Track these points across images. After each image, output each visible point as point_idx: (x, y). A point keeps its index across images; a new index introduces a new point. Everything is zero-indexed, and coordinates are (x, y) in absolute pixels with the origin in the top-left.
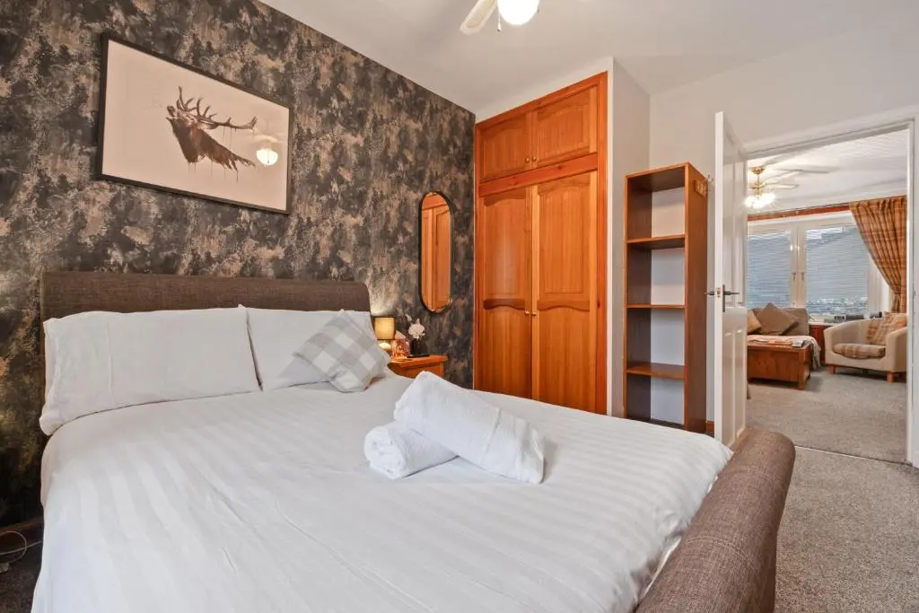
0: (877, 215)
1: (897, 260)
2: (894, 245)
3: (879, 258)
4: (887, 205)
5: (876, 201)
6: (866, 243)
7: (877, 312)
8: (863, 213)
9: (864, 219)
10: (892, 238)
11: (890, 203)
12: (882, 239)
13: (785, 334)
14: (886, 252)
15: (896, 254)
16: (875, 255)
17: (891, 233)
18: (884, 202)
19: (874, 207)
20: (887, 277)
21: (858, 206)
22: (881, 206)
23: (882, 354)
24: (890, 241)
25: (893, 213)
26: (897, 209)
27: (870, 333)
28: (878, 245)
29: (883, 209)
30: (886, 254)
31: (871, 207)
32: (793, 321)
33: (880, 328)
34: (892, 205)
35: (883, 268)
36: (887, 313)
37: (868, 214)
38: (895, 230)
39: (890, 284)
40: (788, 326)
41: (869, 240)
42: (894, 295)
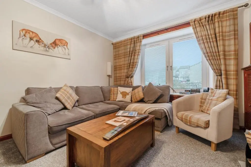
0: (205, 25)
1: (217, 54)
2: (215, 43)
3: (207, 53)
4: (210, 18)
5: (204, 17)
6: (200, 44)
7: (206, 88)
8: (197, 25)
9: (198, 29)
10: (214, 40)
11: (212, 17)
12: (208, 41)
13: (155, 102)
14: (211, 49)
15: (217, 50)
16: (205, 51)
17: (213, 36)
18: (209, 17)
19: (203, 21)
20: (212, 65)
21: (194, 22)
22: (207, 19)
23: (207, 125)
24: (213, 41)
25: (214, 24)
26: (216, 20)
27: (201, 102)
28: (206, 44)
29: (208, 22)
30: (211, 51)
31: (202, 21)
32: (159, 94)
33: (207, 100)
34: (213, 18)
35: (210, 59)
36: (212, 89)
37: (200, 26)
38: (215, 34)
39: (214, 69)
40: (157, 97)
41: (201, 42)
42: (216, 77)
